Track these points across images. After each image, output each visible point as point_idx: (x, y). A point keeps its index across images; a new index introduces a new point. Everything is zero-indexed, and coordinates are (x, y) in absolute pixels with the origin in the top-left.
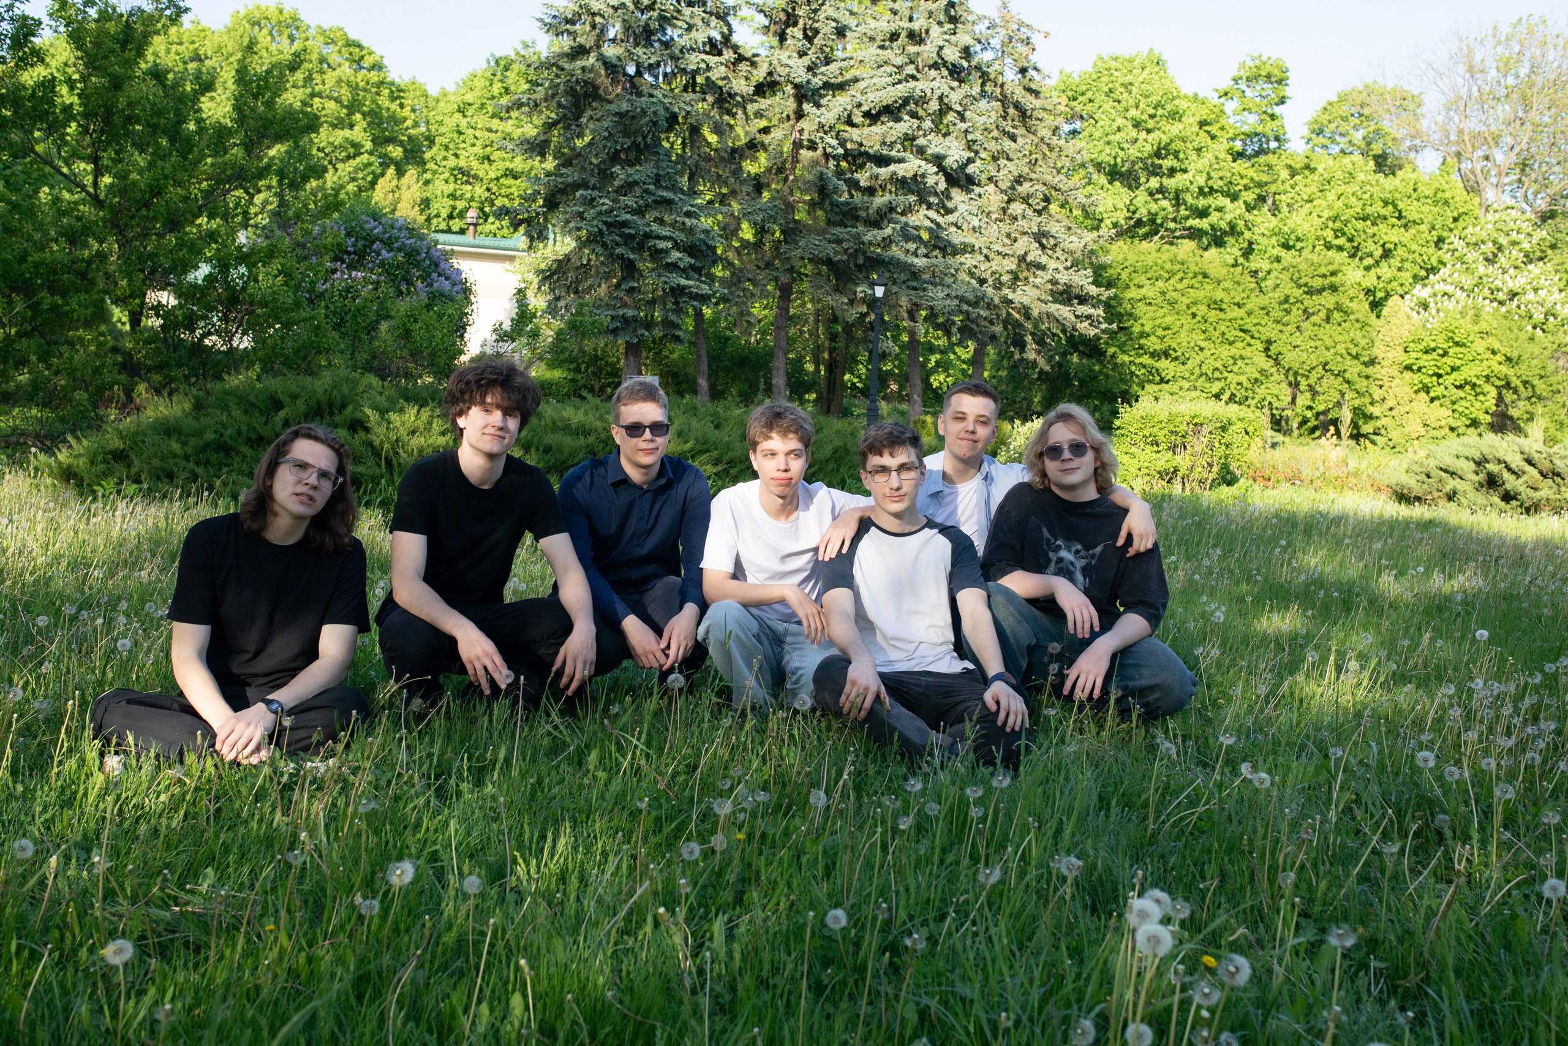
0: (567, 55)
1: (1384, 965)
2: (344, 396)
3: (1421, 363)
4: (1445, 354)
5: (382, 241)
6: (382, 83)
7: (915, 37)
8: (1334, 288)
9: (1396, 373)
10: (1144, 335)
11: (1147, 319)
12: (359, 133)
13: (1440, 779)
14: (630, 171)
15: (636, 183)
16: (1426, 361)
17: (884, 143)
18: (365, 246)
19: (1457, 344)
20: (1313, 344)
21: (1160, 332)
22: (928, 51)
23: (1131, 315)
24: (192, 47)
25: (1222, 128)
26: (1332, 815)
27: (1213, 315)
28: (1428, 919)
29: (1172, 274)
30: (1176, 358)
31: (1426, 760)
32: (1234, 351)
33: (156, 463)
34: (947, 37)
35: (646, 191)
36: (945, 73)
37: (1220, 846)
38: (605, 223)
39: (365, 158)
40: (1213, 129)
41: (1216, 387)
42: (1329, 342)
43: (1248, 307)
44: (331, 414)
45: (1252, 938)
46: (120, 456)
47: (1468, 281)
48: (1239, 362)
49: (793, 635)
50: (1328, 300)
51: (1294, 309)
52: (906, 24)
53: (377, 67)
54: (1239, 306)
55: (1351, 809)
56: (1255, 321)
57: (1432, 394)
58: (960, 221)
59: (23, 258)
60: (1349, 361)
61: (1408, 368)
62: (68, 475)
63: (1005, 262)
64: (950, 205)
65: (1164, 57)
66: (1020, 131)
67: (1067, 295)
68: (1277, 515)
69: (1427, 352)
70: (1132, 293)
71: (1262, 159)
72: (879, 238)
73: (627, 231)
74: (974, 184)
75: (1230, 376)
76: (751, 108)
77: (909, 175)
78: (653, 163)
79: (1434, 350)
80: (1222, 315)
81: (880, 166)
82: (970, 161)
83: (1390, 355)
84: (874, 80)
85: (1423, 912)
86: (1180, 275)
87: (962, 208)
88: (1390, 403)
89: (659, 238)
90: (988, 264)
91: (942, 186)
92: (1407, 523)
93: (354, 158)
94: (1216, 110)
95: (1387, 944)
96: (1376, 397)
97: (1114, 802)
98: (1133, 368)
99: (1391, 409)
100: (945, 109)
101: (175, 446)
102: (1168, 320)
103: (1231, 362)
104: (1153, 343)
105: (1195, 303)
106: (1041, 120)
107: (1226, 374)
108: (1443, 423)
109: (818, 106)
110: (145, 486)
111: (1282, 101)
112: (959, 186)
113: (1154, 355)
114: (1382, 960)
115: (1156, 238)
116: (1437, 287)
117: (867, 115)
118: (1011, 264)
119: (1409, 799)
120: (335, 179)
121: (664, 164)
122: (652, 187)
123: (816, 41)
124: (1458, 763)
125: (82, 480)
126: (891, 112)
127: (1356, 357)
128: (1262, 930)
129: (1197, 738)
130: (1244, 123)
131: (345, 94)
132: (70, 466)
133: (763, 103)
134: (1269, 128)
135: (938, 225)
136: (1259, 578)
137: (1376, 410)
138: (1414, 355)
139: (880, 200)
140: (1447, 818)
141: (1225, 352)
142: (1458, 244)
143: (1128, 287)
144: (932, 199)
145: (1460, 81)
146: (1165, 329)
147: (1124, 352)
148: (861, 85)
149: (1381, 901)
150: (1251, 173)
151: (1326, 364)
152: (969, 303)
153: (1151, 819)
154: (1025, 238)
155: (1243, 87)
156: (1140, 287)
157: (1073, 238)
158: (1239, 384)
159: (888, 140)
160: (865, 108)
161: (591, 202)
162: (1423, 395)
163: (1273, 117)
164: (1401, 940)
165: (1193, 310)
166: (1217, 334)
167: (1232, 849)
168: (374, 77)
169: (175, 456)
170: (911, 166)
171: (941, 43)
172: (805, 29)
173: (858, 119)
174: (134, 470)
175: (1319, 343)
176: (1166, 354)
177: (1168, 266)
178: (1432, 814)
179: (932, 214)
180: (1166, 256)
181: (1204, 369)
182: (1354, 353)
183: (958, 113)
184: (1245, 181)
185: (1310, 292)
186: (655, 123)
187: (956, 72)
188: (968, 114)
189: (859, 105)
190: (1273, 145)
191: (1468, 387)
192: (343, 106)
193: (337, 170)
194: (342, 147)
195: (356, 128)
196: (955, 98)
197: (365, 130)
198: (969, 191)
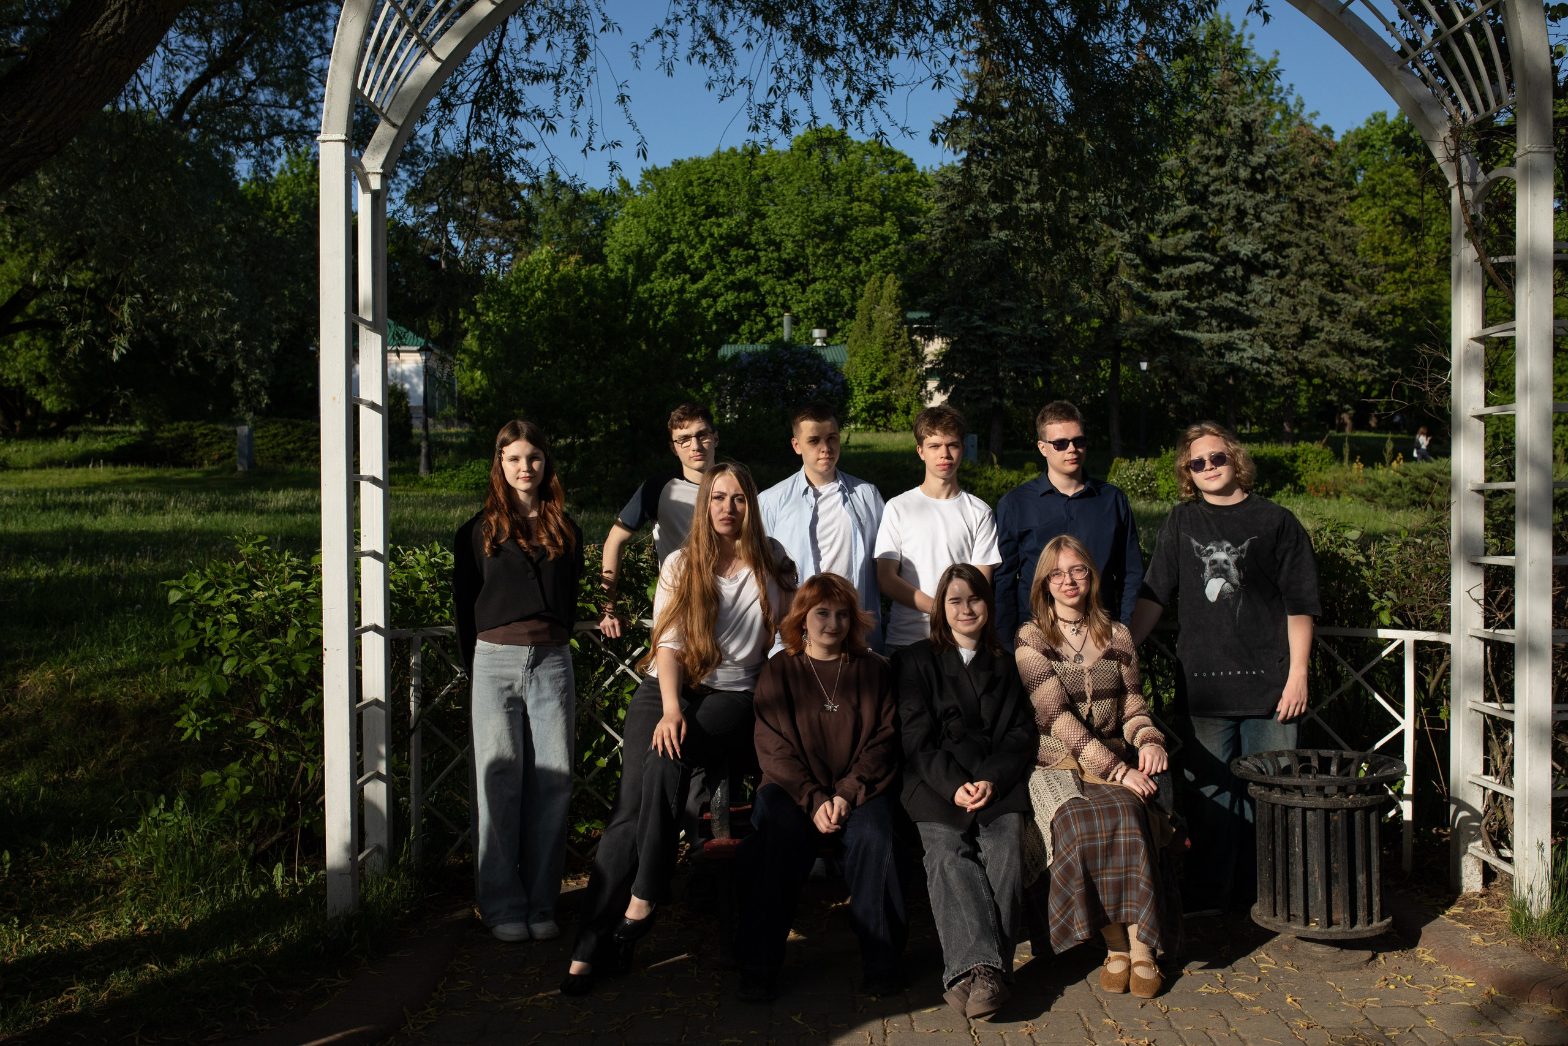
6: (911, 181)
12: (889, 228)
36: (1243, 185)
53: (909, 168)
58: (1257, 298)
64: (1248, 287)
81: (1179, 266)
82: (1264, 251)
87: (1258, 288)
90: (1278, 330)
93: (884, 248)
100: (1241, 213)
112: (1256, 272)
117: (1164, 230)
118: (1294, 330)
120: (867, 268)
131: (877, 195)
135: (1239, 304)
159: (1179, 248)
160: (1162, 226)
168: (903, 177)
179: (1232, 295)
188: (1263, 214)
192: (876, 206)
193: (869, 260)
194: (874, 241)
195: (887, 223)
196: (1249, 204)
197: (894, 223)
198: (1267, 275)
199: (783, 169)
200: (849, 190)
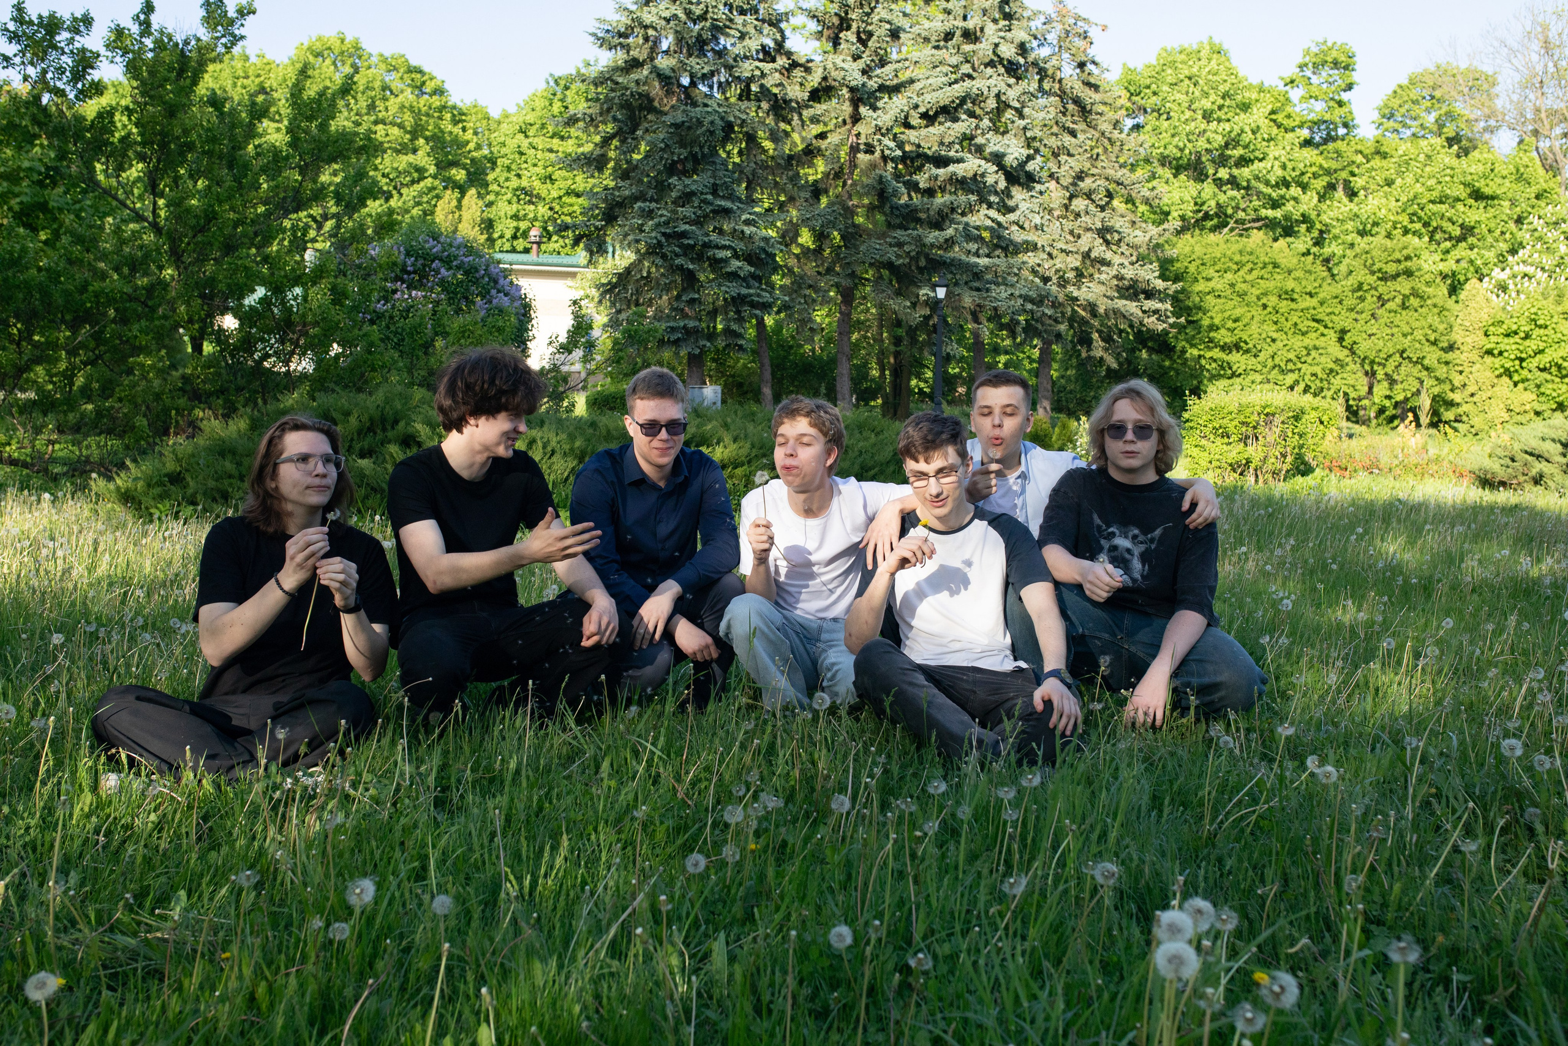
0: (622, 69)
1: (1467, 978)
2: (396, 412)
3: (1502, 347)
4: (1527, 337)
5: (441, 260)
6: (444, 107)
7: (970, 36)
8: (1409, 273)
9: (1476, 358)
10: (1213, 328)
11: (1216, 311)
12: (423, 157)
13: (1530, 769)
14: (687, 181)
15: (693, 194)
16: (1508, 344)
17: (942, 143)
18: (424, 266)
19: (1540, 327)
20: (1389, 331)
21: (1230, 324)
22: (983, 49)
23: (1200, 308)
24: (257, 81)
25: (1289, 116)
26: (1409, 812)
27: (1284, 306)
28: (1517, 923)
29: (1240, 265)
30: (1247, 351)
31: (1512, 749)
32: (1307, 341)
33: (211, 483)
34: (1002, 34)
35: (705, 201)
36: (1002, 70)
37: (1283, 847)
38: (664, 234)
39: (429, 182)
40: (1279, 117)
41: (1290, 379)
42: (1406, 329)
43: (1321, 296)
44: (384, 430)
45: (1315, 949)
46: (176, 479)
47: (1548, 261)
48: (1313, 353)
49: (828, 631)
50: (1404, 286)
51: (1368, 297)
52: (960, 23)
53: (439, 91)
54: (1311, 295)
55: (1429, 803)
56: (1329, 310)
57: (1516, 378)
58: (1022, 219)
59: (84, 288)
60: (1427, 348)
61: (1489, 352)
62: (127, 498)
63: (1069, 259)
64: (1011, 203)
65: (1225, 47)
66: (1080, 127)
67: (1133, 290)
68: (1353, 503)
69: (1507, 335)
70: (1201, 286)
71: (1331, 146)
72: (941, 240)
73: (686, 242)
74: (1034, 181)
75: (1304, 367)
76: (806, 113)
77: (970, 174)
78: (709, 173)
79: (1516, 333)
80: (1293, 305)
81: (938, 167)
82: (1030, 158)
83: (1469, 340)
84: (930, 81)
85: (1511, 916)
86: (1250, 265)
87: (1023, 206)
88: (1471, 389)
89: (717, 247)
90: (1051, 262)
91: (1002, 184)
92: (1492, 508)
93: (418, 182)
94: (1282, 98)
95: (1471, 955)
96: (1457, 384)
97: (1167, 802)
98: (1203, 362)
99: (1472, 395)
100: (1002, 106)
101: (229, 465)
102: (1238, 312)
103: (1305, 352)
104: (1223, 336)
105: (1265, 294)
106: (1101, 114)
107: (1299, 365)
108: (1528, 407)
109: (875, 108)
110: (200, 507)
111: (1349, 87)
112: (1020, 184)
113: (1225, 348)
114: (1465, 972)
115: (1226, 230)
116: (1516, 268)
117: (924, 116)
118: (1075, 261)
119: (1496, 791)
120: (400, 204)
121: (721, 174)
122: (710, 197)
123: (870, 44)
124: (1549, 752)
125: (140, 503)
126: (948, 112)
127: (1434, 343)
128: (1328, 939)
129: (1262, 731)
130: (1311, 111)
131: (408, 119)
132: (128, 490)
133: (819, 108)
134: (1337, 114)
135: (999, 224)
136: (1334, 567)
137: (1457, 397)
138: (1493, 339)
139: (940, 200)
140: (1538, 811)
141: (1297, 342)
142: (1537, 223)
143: (1196, 280)
144: (993, 199)
145: (1535, 57)
146: (1236, 321)
147: (1193, 346)
148: (917, 86)
149: (1463, 904)
150: (1320, 160)
151: (1403, 351)
152: (1032, 301)
153: (1207, 820)
154: (1089, 234)
155: (1308, 73)
156: (1209, 279)
157: (1138, 233)
158: (1313, 375)
159: (946, 141)
160: (922, 110)
161: (650, 214)
162: (1505, 379)
163: (1340, 104)
164: (1487, 950)
165: (1264, 301)
166: (1289, 324)
167: (1295, 849)
168: (436, 101)
169: (230, 476)
170: (971, 165)
171: (997, 41)
172: (858, 33)
173: (915, 121)
174: (190, 491)
175: (1395, 330)
176: (1237, 347)
177: (1237, 258)
178: (1521, 808)
179: (993, 213)
180: (1235, 247)
181: (1277, 360)
182: (1432, 339)
183: (1016, 110)
184: (1314, 169)
185: (1384, 279)
186: (712, 133)
187: (1012, 69)
188: (1026, 111)
189: (916, 107)
190: (1342, 131)
191: (1554, 370)
192: (407, 132)
193: (401, 195)
194: (406, 172)
195: (420, 153)
196: (1012, 95)
197: (428, 155)
198: (1030, 189)
199: (285, 80)
200: (372, 107)
